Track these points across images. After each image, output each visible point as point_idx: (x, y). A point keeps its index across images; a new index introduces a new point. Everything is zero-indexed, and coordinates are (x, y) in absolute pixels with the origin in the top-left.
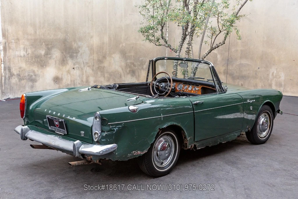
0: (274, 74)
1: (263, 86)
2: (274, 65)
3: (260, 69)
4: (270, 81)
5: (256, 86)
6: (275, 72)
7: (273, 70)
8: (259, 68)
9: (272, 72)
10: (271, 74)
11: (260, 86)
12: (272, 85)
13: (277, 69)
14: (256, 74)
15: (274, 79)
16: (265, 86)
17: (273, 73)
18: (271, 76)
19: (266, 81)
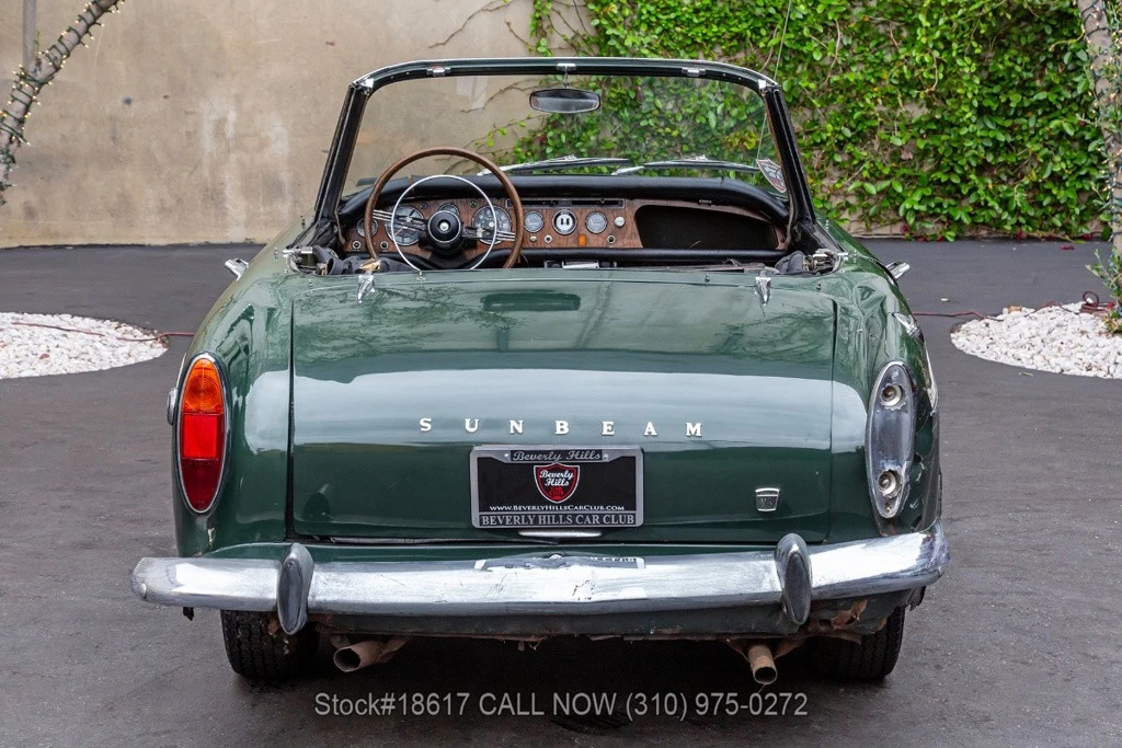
0: (230, 131)
1: (170, 202)
2: (218, 76)
3: (134, 105)
4: (206, 172)
5: (123, 208)
6: (232, 116)
7: (218, 107)
8: (128, 101)
9: (214, 117)
10: (207, 130)
11: (152, 204)
12: (222, 193)
13: (238, 99)
14: (114, 138)
15: (233, 157)
16: (180, 201)
17: (220, 124)
18: (208, 144)
19: (186, 175)
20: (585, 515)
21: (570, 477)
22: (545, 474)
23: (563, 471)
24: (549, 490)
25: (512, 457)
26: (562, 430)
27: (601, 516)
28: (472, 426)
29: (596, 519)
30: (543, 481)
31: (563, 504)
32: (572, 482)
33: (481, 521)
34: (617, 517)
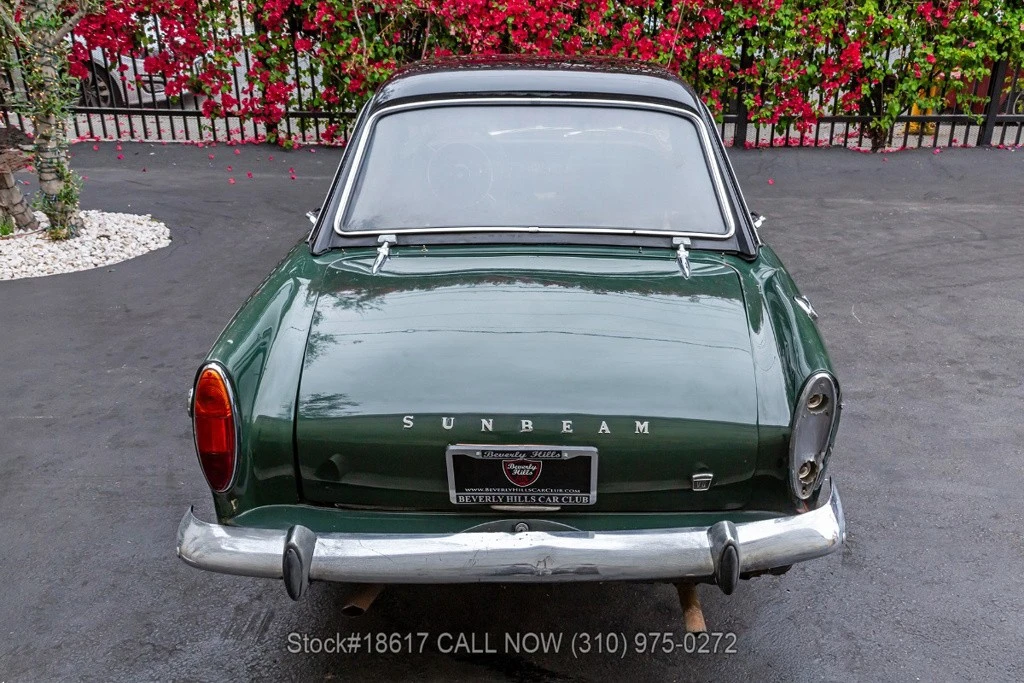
20: (547, 497)
21: (534, 468)
22: (512, 466)
23: (528, 464)
24: (517, 478)
25: (483, 454)
26: (527, 428)
27: (560, 497)
28: (449, 424)
29: (555, 499)
30: (511, 471)
31: (528, 488)
32: (535, 472)
33: (458, 499)
34: (574, 498)
